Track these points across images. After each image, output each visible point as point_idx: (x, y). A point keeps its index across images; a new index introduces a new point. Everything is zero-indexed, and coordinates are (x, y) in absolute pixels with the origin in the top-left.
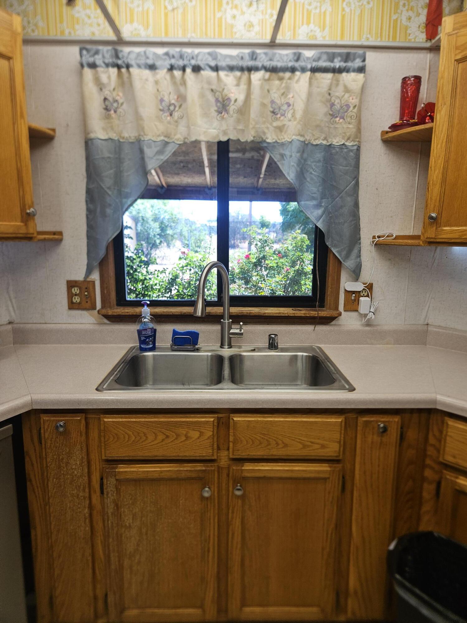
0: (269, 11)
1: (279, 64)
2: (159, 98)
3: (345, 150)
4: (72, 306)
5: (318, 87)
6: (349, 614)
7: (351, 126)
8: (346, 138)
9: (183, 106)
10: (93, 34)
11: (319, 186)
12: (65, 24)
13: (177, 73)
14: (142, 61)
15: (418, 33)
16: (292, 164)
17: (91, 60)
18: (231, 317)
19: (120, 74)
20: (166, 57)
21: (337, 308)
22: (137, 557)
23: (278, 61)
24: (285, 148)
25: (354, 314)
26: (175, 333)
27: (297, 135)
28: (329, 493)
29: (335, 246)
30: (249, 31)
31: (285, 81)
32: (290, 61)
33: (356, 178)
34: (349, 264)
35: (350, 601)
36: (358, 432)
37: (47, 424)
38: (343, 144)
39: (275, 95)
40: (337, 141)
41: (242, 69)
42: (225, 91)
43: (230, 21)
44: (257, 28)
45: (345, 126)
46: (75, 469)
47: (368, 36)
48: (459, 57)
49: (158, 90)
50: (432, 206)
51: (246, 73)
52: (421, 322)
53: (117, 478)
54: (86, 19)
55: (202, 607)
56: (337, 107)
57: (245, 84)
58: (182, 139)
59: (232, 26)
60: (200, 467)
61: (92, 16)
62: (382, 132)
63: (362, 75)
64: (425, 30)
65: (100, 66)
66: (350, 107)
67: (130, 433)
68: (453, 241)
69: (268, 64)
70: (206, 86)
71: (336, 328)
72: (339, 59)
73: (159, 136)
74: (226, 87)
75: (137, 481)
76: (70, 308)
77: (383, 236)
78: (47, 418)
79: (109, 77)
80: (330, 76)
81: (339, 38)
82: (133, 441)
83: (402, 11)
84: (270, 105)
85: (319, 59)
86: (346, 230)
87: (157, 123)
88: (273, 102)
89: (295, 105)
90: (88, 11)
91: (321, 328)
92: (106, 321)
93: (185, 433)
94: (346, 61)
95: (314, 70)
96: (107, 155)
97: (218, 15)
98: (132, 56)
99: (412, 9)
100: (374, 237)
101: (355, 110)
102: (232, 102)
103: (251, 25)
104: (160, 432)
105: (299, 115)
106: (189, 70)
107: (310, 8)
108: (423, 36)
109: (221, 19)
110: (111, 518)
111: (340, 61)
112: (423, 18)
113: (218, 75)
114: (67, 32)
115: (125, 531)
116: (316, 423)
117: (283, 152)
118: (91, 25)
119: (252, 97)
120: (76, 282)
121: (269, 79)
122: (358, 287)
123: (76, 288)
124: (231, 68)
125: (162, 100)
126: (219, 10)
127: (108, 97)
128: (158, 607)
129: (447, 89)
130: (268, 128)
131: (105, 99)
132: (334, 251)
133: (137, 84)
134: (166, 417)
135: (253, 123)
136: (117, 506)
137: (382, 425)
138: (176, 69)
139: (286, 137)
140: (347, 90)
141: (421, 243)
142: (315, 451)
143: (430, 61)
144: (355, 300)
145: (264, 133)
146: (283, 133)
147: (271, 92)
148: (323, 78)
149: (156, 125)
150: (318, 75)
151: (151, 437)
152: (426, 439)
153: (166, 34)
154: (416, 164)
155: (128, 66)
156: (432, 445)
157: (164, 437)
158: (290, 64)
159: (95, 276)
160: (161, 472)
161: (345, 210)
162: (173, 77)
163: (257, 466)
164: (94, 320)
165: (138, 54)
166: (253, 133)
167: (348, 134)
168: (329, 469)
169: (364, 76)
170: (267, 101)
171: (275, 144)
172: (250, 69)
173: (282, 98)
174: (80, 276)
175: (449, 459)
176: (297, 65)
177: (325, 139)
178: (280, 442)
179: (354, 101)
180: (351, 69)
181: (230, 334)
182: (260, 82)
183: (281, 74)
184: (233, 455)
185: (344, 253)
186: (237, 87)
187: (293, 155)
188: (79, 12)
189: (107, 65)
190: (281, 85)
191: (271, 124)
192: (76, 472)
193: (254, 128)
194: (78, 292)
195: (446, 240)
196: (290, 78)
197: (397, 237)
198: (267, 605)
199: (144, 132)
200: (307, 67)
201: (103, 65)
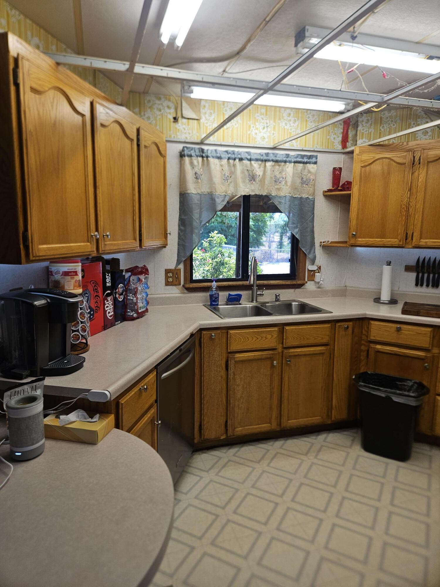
0: (272, 132)
1: (280, 159)
2: (223, 173)
3: (309, 200)
4: (167, 284)
5: (296, 170)
6: (333, 419)
7: (311, 189)
8: (309, 195)
9: (232, 177)
10: (186, 138)
11: (297, 217)
12: (172, 132)
13: (231, 161)
14: (215, 155)
15: (338, 145)
16: (286, 207)
17: (189, 153)
18: (257, 286)
19: (203, 160)
20: (226, 153)
21: (305, 279)
22: (242, 400)
23: (279, 157)
24: (281, 198)
25: (312, 282)
26: (230, 295)
27: (288, 193)
28: (325, 360)
29: (304, 247)
30: (263, 141)
31: (281, 167)
32: (284, 157)
33: (313, 214)
34: (311, 256)
35: (333, 412)
36: (336, 330)
37: (205, 336)
38: (308, 197)
39: (277, 173)
40: (304, 196)
41: (262, 161)
42: (254, 171)
43: (254, 135)
44: (266, 140)
45: (308, 189)
46: (216, 357)
47: (317, 146)
48: (362, 165)
49: (222, 169)
50: (353, 229)
51: (264, 162)
52: (343, 285)
53: (235, 360)
54: (183, 130)
55: (270, 423)
56: (304, 179)
57: (263, 168)
58: (231, 193)
59: (255, 138)
60: (271, 352)
61: (186, 129)
62: (324, 191)
63: (316, 165)
64: (341, 144)
65: (194, 156)
66: (311, 180)
67: (241, 338)
68: (363, 245)
69: (274, 159)
70: (245, 168)
71: (304, 290)
72: (306, 158)
73: (223, 192)
74: (255, 169)
75: (243, 362)
76: (166, 285)
77: (326, 242)
78: (205, 333)
79: (198, 162)
80: (301, 165)
81: (304, 146)
82: (243, 342)
83: (331, 135)
84: (274, 178)
85: (297, 157)
86: (309, 239)
87: (222, 186)
88: (275, 176)
89: (286, 178)
90: (184, 126)
91: (297, 290)
92: (186, 291)
93: (265, 336)
94: (309, 159)
95: (295, 162)
96: (197, 202)
97: (249, 132)
98: (209, 152)
99: (335, 134)
100: (321, 242)
101: (313, 182)
102: (258, 177)
103: (264, 138)
104: (254, 336)
105: (289, 184)
106: (237, 160)
107: (291, 131)
108: (340, 147)
109: (249, 134)
110: (231, 381)
111: (307, 159)
112: (340, 139)
113: (251, 163)
114: (173, 136)
115: (236, 388)
116: (320, 327)
117: (281, 201)
118: (185, 133)
119: (267, 174)
120: (171, 270)
121: (274, 166)
122: (314, 268)
123: (170, 274)
124: (257, 160)
125: (225, 175)
126: (249, 130)
127: (197, 172)
128: (251, 425)
129: (358, 178)
130: (272, 188)
131: (196, 173)
132: (303, 250)
133: (212, 166)
134: (257, 329)
135: (267, 186)
136: (234, 374)
137: (346, 326)
138: (231, 159)
139: (282, 194)
140: (309, 172)
141: (348, 246)
142: (319, 341)
143: (344, 158)
144: (313, 275)
145: (271, 191)
146: (280, 191)
147: (275, 172)
148: (298, 166)
149: (221, 187)
150: (296, 164)
151: (250, 339)
152: (362, 332)
153: (223, 141)
154: (339, 206)
155: (207, 157)
156: (365, 335)
157: (256, 338)
158: (284, 159)
159: (181, 266)
160: (254, 356)
161: (309, 229)
162: (229, 163)
163: (295, 350)
164: (179, 291)
165: (212, 151)
166: (266, 191)
167: (310, 193)
168: (325, 348)
169: (317, 166)
170: (273, 176)
171: (276, 197)
172: (266, 161)
173: (280, 174)
174: (172, 266)
175: (372, 338)
176: (288, 159)
177: (299, 195)
178: (305, 338)
179: (312, 177)
180: (311, 163)
181: (257, 294)
182: (270, 167)
183: (280, 163)
184: (285, 345)
185: (308, 251)
186: (259, 169)
187: (287, 203)
188: (179, 126)
189: (197, 156)
190: (279, 169)
191: (274, 187)
192: (216, 359)
193: (267, 189)
194: (171, 276)
195: (360, 245)
196: (284, 166)
197: (332, 242)
198: (298, 419)
199: (216, 191)
200: (292, 161)
201: (195, 156)
